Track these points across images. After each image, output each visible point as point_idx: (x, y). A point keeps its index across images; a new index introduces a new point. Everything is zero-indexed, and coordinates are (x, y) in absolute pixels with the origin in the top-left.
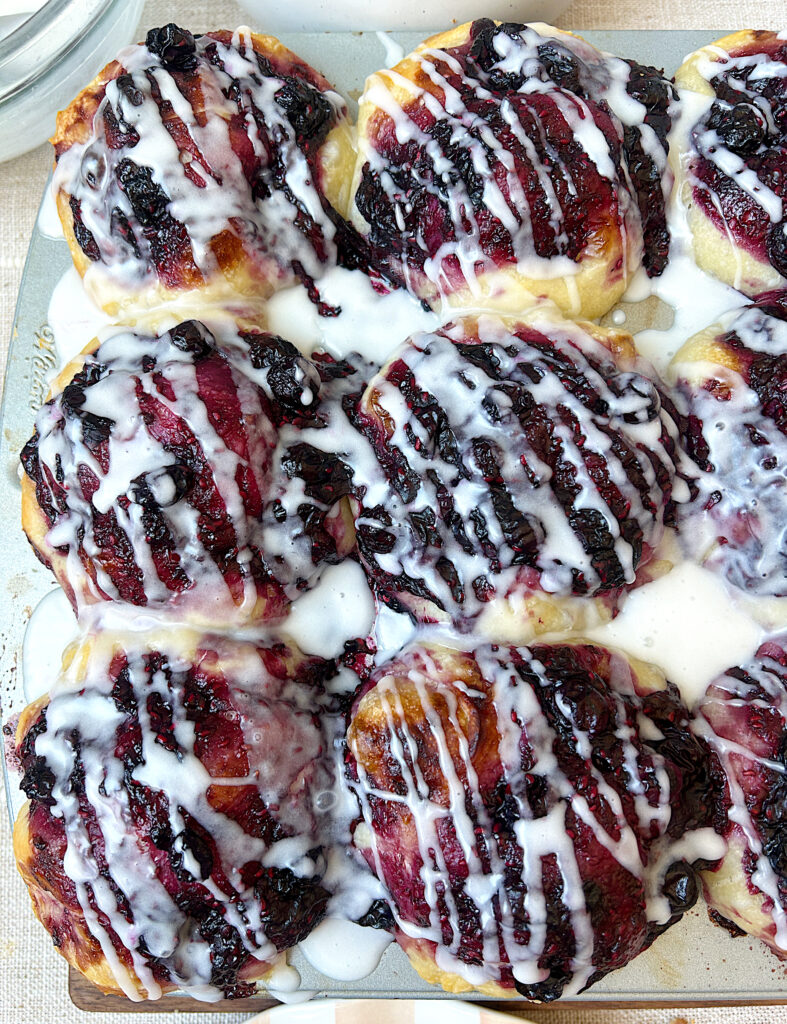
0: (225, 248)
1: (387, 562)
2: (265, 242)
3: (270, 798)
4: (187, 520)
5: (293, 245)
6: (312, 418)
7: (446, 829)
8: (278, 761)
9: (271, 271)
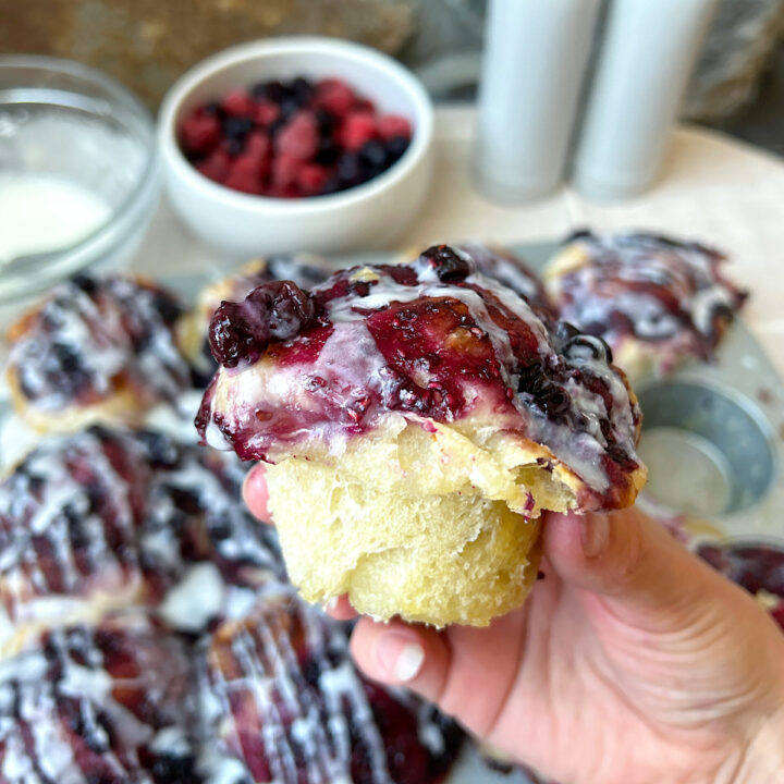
0: (119, 381)
1: (230, 548)
2: (143, 378)
3: (155, 695)
4: (94, 528)
5: (161, 380)
6: (175, 466)
7: (277, 697)
8: (159, 670)
9: (148, 396)
